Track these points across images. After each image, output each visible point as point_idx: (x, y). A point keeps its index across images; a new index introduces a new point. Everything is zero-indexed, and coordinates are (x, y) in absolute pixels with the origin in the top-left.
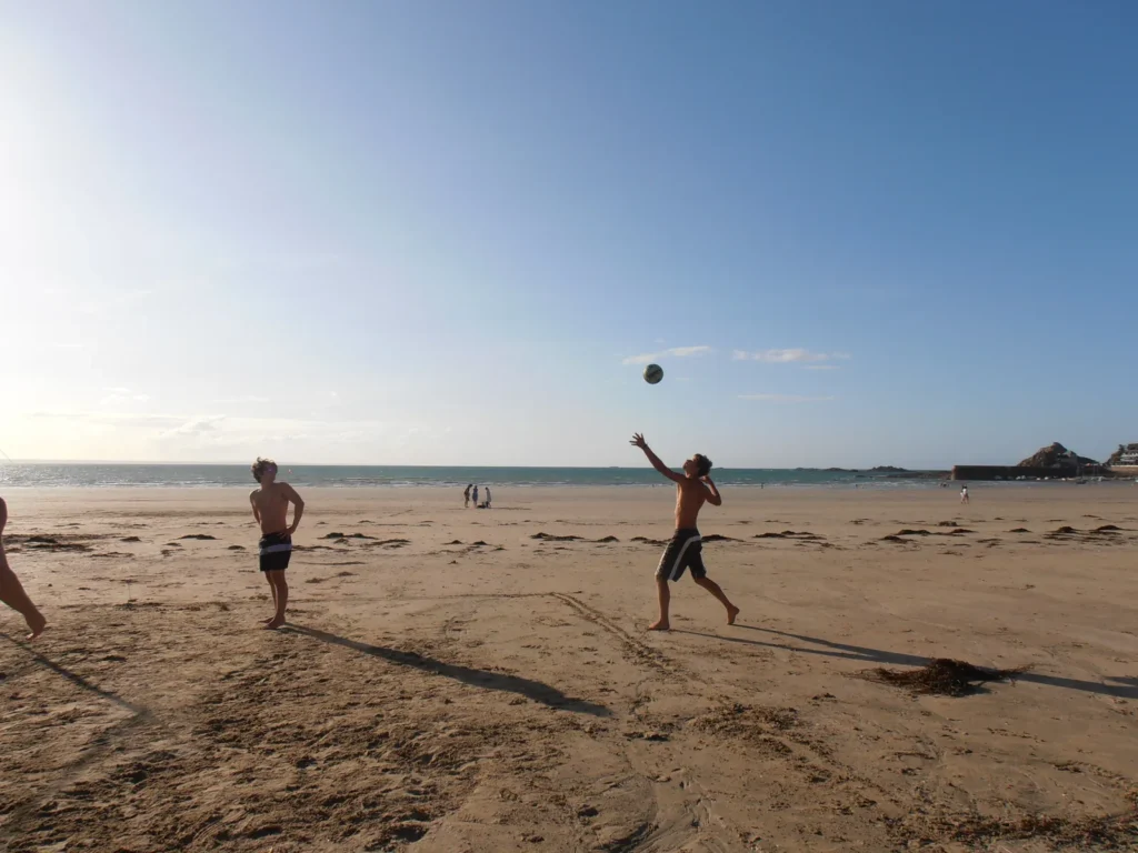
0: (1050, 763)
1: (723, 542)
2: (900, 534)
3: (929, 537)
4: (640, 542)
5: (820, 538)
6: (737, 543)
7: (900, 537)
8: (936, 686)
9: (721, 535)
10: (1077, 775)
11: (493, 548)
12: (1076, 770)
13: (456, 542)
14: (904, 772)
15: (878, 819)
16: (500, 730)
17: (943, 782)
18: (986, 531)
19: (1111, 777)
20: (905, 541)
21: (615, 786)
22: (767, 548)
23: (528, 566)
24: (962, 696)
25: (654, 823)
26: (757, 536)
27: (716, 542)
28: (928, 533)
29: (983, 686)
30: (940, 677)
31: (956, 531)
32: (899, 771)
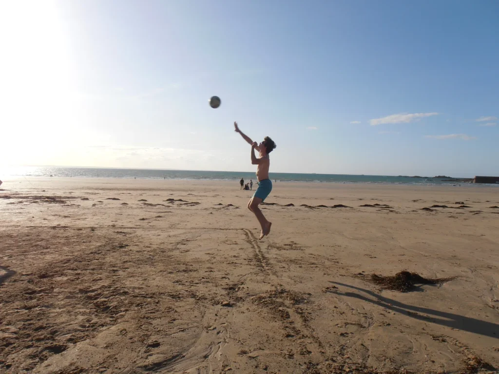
0: (431, 335)
1: (343, 208)
2: (433, 207)
3: (446, 209)
4: (304, 207)
5: (391, 208)
6: (349, 208)
7: (431, 208)
8: (395, 285)
9: (343, 205)
10: (442, 344)
11: (235, 207)
12: (444, 341)
13: (220, 204)
14: (342, 335)
15: (305, 363)
16: (155, 296)
17: (360, 342)
18: (476, 207)
19: (461, 347)
20: (432, 211)
21: (182, 331)
22: (362, 212)
23: (243, 216)
24: (406, 292)
25: (184, 355)
26: (361, 206)
27: (339, 208)
28: (447, 207)
29: (421, 287)
30: (398, 281)
31: (461, 207)
32: (339, 334)
